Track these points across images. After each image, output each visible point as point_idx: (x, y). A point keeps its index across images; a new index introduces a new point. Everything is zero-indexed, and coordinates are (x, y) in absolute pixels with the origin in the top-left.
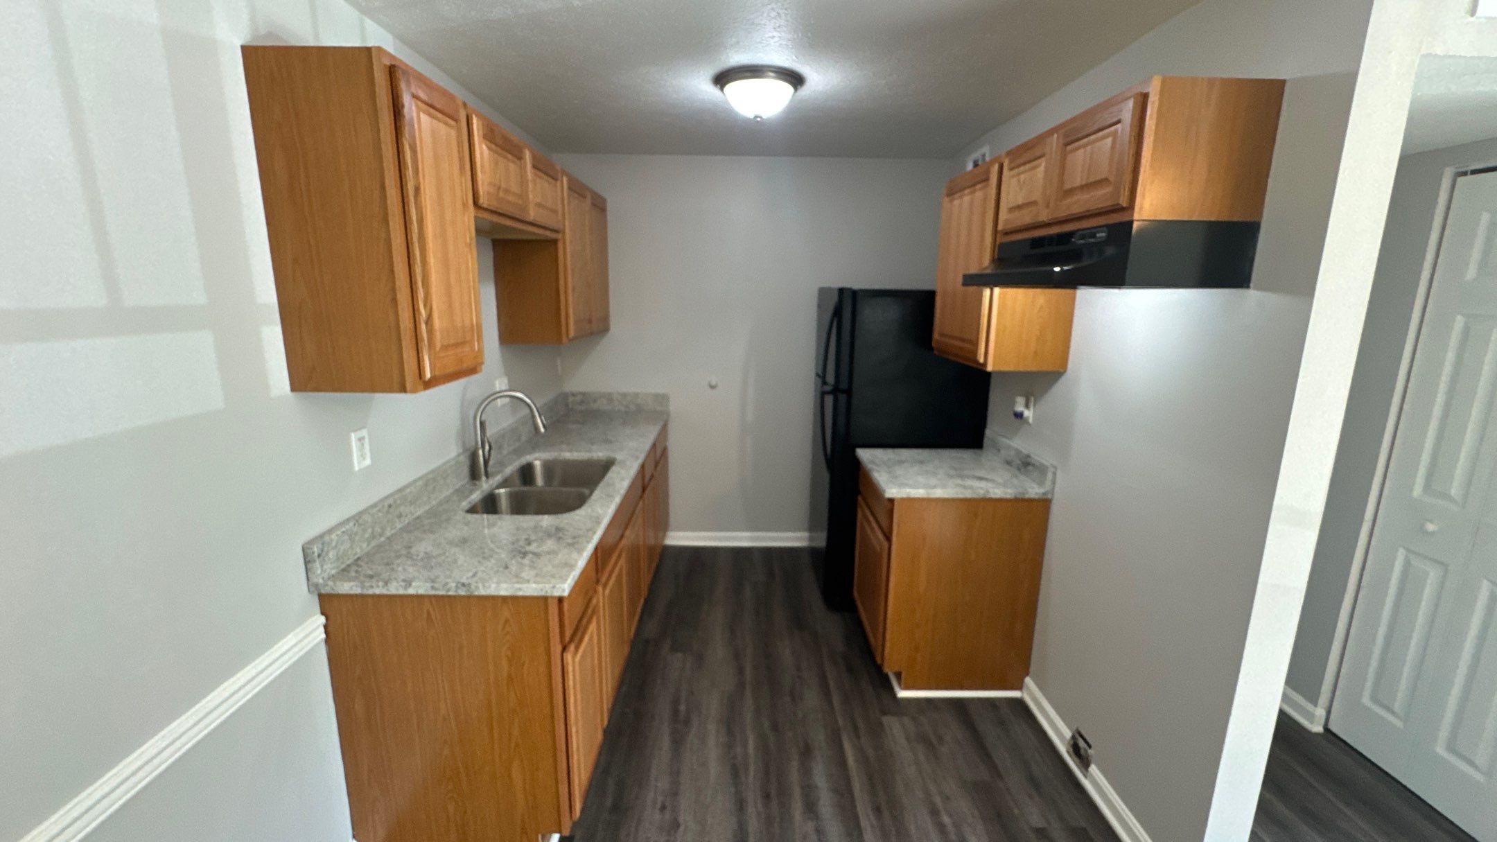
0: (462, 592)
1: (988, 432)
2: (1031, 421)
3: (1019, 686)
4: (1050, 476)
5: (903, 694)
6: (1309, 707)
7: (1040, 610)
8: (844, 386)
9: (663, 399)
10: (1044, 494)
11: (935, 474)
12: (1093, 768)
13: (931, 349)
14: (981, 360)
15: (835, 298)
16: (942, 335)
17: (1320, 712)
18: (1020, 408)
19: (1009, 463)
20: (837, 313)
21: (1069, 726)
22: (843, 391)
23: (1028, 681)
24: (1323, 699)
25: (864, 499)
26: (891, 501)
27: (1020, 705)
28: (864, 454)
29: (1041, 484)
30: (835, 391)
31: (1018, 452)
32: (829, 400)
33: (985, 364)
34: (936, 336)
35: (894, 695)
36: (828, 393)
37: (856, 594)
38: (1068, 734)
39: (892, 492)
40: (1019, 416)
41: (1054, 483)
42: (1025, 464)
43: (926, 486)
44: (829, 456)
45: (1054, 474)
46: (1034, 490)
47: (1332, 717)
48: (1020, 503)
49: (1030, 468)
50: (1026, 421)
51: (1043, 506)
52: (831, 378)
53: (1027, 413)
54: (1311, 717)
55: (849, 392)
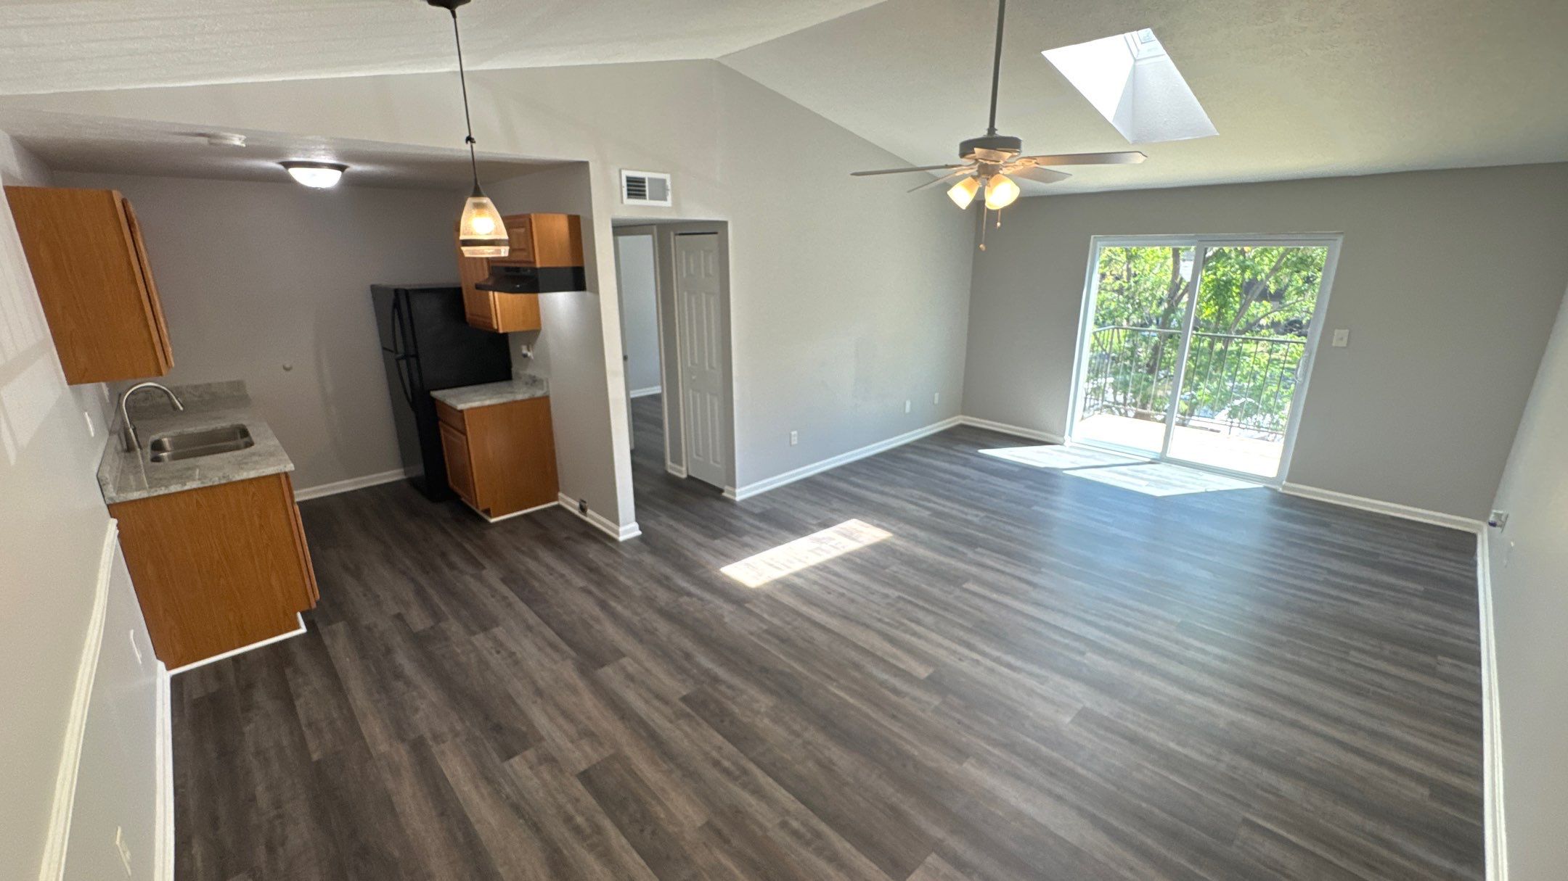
0: (223, 481)
1: (514, 370)
2: (532, 358)
3: (556, 498)
4: (545, 384)
5: (493, 520)
6: (678, 467)
7: (557, 455)
8: (412, 352)
9: (239, 385)
10: (545, 393)
11: (485, 395)
12: (589, 511)
13: (466, 323)
14: (496, 327)
15: (393, 296)
16: (472, 315)
17: (684, 469)
18: (525, 351)
19: (527, 383)
20: (396, 305)
21: (575, 499)
22: (412, 356)
23: (560, 494)
24: (684, 463)
25: (444, 422)
26: (461, 411)
27: (559, 508)
28: (437, 394)
29: (543, 389)
30: (406, 357)
31: (530, 376)
32: (403, 363)
33: (498, 329)
34: (468, 316)
35: (487, 522)
36: (402, 358)
37: (451, 483)
38: (577, 504)
39: (461, 407)
40: (525, 356)
41: (548, 387)
42: (534, 381)
43: (480, 400)
44: (411, 401)
45: (548, 382)
46: (539, 393)
47: (690, 469)
48: (532, 400)
49: (537, 383)
50: (529, 358)
51: (545, 399)
52: (401, 348)
53: (529, 354)
54: (680, 472)
55: (416, 356)
